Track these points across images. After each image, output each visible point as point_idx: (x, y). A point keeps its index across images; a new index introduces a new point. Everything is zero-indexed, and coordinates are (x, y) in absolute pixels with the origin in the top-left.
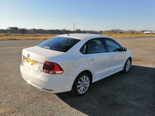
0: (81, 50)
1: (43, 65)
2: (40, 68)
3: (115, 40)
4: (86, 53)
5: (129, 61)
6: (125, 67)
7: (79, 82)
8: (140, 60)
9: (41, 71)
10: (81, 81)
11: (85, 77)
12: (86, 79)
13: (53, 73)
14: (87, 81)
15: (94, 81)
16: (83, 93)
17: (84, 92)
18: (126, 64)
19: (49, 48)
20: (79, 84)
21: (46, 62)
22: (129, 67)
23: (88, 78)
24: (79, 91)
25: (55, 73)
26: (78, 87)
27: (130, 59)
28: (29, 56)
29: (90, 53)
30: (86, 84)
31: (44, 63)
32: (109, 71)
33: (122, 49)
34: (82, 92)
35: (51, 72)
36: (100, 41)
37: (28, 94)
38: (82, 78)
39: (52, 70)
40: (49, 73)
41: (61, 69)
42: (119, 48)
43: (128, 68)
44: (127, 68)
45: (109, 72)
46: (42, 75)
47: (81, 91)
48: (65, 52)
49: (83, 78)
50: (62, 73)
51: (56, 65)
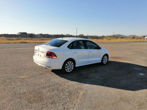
0: (69, 47)
1: (46, 53)
2: (45, 55)
4: (71, 48)
7: (66, 65)
9: (45, 57)
13: (51, 58)
15: (76, 66)
17: (70, 71)
19: (50, 45)
21: (48, 52)
22: (106, 61)
23: (72, 63)
24: (66, 70)
25: (53, 58)
26: (66, 67)
27: (107, 55)
28: (39, 49)
30: (71, 67)
35: (50, 57)
40: (49, 57)
41: (56, 56)
42: (97, 47)
44: (104, 62)
45: (88, 62)
46: (45, 59)
47: (68, 70)
48: (59, 47)
49: (69, 63)
51: (53, 53)
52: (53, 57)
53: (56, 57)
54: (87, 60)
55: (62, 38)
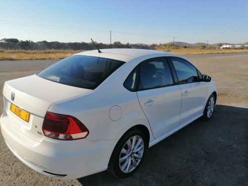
0: (127, 84)
1: (42, 120)
2: (36, 127)
4: (136, 89)
5: (212, 99)
6: (206, 110)
7: (123, 150)
9: (38, 133)
10: (126, 148)
11: (134, 139)
12: (137, 141)
13: (66, 139)
14: (139, 146)
15: (151, 144)
16: (131, 170)
17: (134, 168)
18: (207, 105)
19: (58, 79)
20: (123, 155)
21: (48, 113)
22: (212, 109)
23: (140, 140)
24: (122, 168)
26: (121, 160)
27: (214, 95)
28: (13, 99)
29: (145, 87)
30: (137, 153)
31: (44, 116)
32: (180, 121)
33: (201, 78)
34: (129, 169)
35: (61, 136)
36: (161, 63)
38: (129, 142)
39: (62, 133)
40: (56, 138)
41: (83, 128)
43: (211, 111)
44: (209, 112)
45: (180, 123)
47: (127, 166)
49: (132, 141)
50: (85, 137)
51: (71, 119)
52: (74, 136)
53: (86, 133)
54: (177, 119)
55: (100, 52)
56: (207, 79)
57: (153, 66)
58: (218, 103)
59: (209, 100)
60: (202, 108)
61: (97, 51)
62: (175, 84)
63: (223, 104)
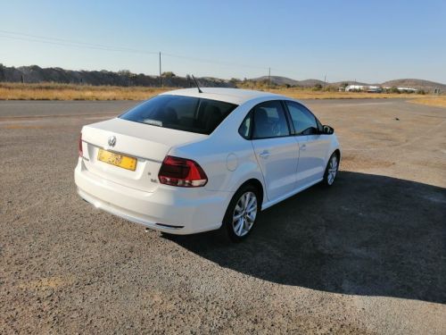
1: (160, 165)
2: (149, 174)
3: (305, 105)
4: (251, 138)
5: (334, 159)
6: (326, 174)
7: (237, 207)
8: (352, 159)
9: (152, 180)
10: (240, 205)
11: (248, 195)
12: (250, 199)
13: (184, 185)
14: (252, 206)
15: (265, 206)
16: (243, 234)
17: (246, 232)
18: (328, 167)
19: (160, 123)
20: (237, 213)
21: (168, 158)
22: (334, 174)
23: (254, 198)
24: (235, 229)
25: (190, 185)
26: (235, 218)
27: (337, 153)
29: (260, 136)
30: (250, 214)
31: (162, 160)
32: (296, 182)
33: (321, 129)
34: (242, 232)
35: (180, 182)
36: (275, 109)
37: (105, 243)
38: (242, 198)
39: (182, 178)
40: (174, 183)
42: (316, 127)
43: (333, 176)
44: (330, 177)
45: (297, 184)
46: (155, 190)
47: (240, 230)
48: (208, 133)
49: (245, 197)
50: (204, 186)
51: (193, 164)
52: (194, 183)
53: (204, 181)
55: (200, 92)
56: (328, 131)
57: (265, 112)
58: (341, 168)
59: (330, 161)
60: (321, 169)
61: (197, 89)
62: (290, 135)
63: (348, 170)
